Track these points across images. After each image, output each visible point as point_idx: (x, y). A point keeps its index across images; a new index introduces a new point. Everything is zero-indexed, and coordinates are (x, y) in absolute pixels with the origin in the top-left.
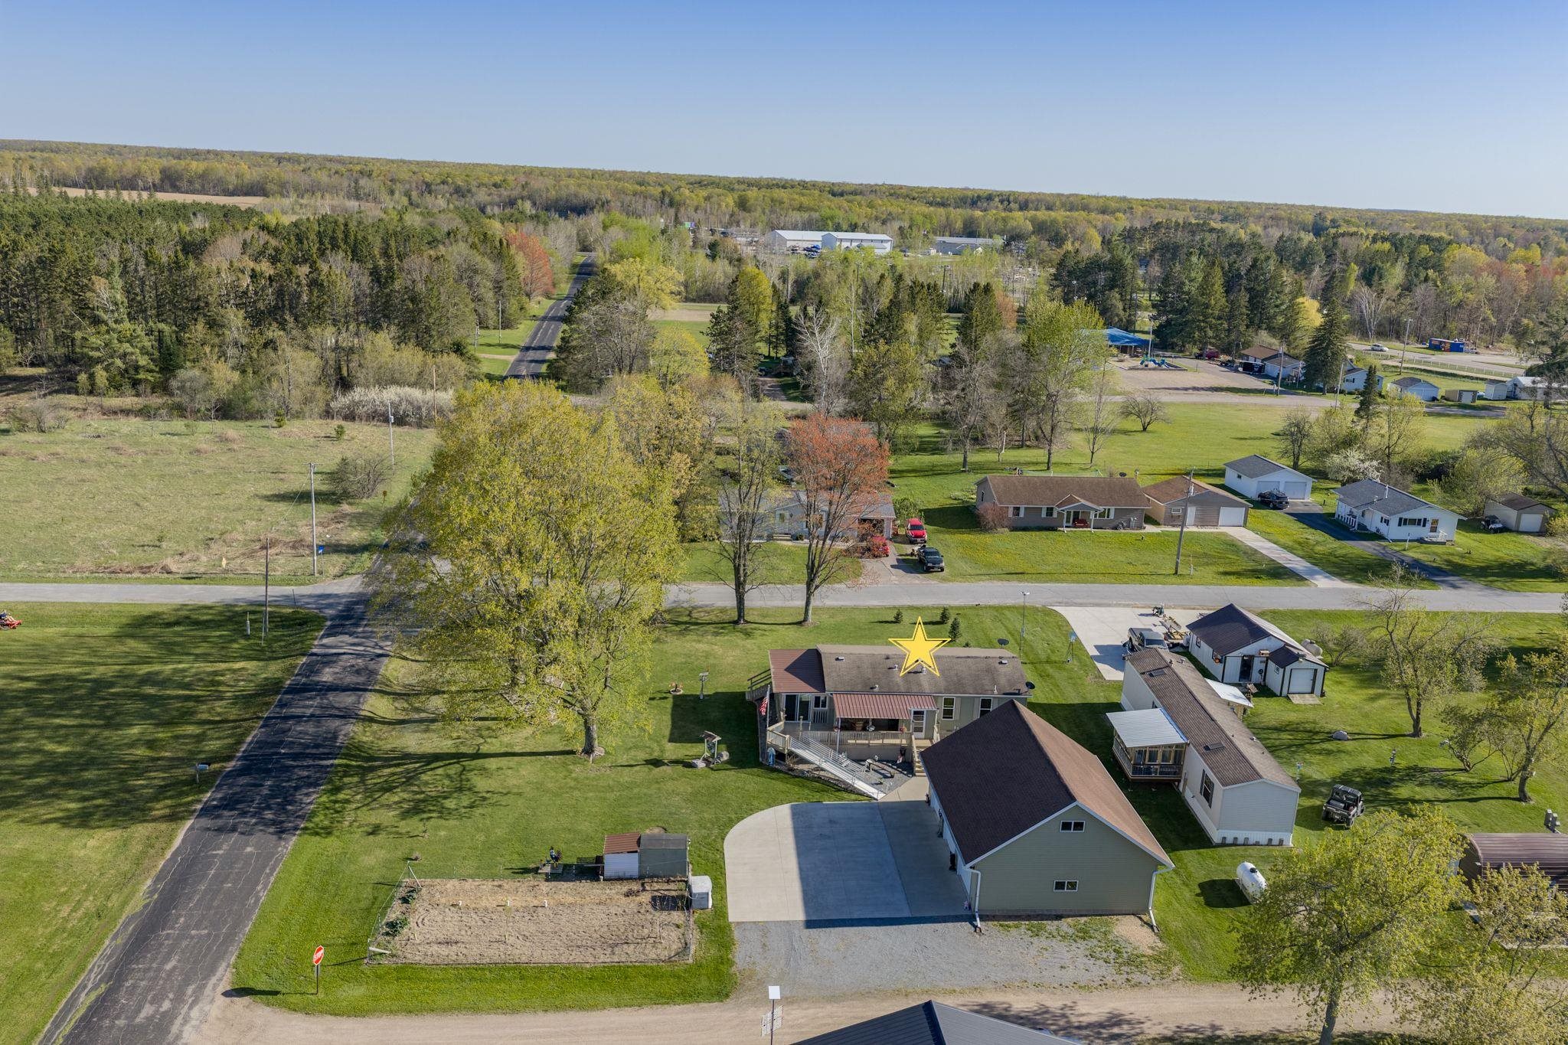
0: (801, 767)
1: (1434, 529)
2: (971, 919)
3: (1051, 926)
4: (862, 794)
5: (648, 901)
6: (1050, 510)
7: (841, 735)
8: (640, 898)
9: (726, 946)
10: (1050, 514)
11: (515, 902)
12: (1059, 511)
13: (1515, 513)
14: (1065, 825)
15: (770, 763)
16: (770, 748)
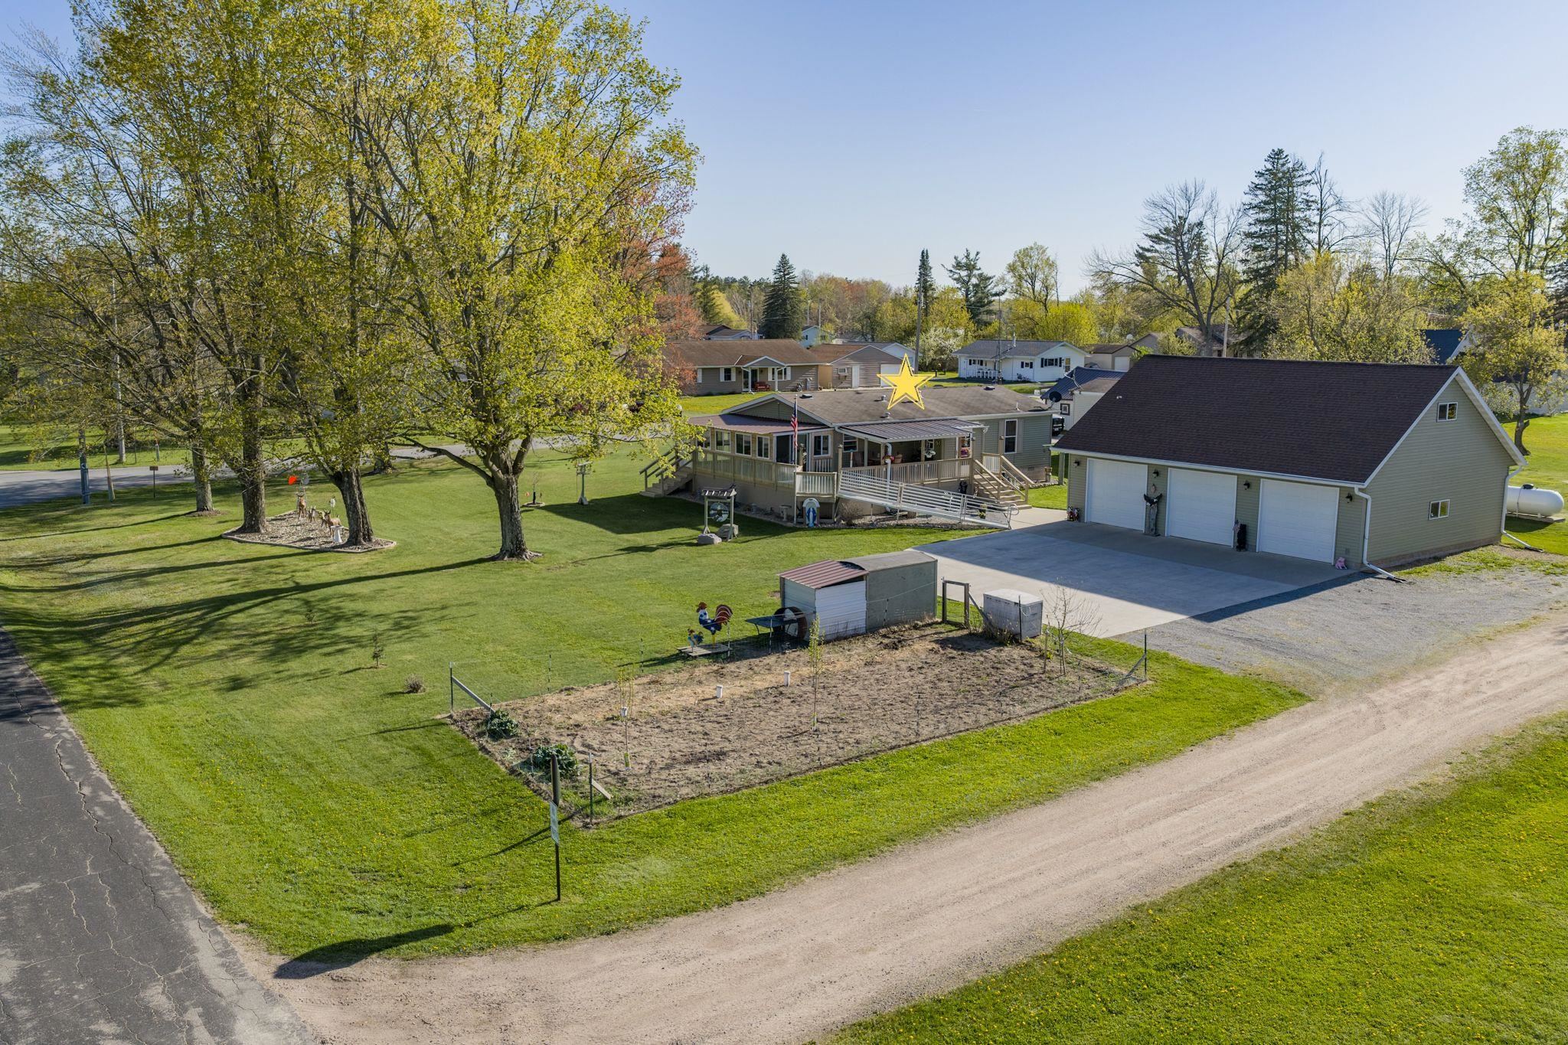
0: (860, 521)
1: (1067, 368)
2: (1369, 575)
4: (981, 527)
5: (936, 646)
6: (728, 371)
7: (892, 469)
8: (916, 646)
9: (1162, 658)
10: (728, 377)
11: (727, 690)
12: (739, 371)
13: (1109, 357)
14: (1442, 411)
15: (811, 525)
16: (807, 501)
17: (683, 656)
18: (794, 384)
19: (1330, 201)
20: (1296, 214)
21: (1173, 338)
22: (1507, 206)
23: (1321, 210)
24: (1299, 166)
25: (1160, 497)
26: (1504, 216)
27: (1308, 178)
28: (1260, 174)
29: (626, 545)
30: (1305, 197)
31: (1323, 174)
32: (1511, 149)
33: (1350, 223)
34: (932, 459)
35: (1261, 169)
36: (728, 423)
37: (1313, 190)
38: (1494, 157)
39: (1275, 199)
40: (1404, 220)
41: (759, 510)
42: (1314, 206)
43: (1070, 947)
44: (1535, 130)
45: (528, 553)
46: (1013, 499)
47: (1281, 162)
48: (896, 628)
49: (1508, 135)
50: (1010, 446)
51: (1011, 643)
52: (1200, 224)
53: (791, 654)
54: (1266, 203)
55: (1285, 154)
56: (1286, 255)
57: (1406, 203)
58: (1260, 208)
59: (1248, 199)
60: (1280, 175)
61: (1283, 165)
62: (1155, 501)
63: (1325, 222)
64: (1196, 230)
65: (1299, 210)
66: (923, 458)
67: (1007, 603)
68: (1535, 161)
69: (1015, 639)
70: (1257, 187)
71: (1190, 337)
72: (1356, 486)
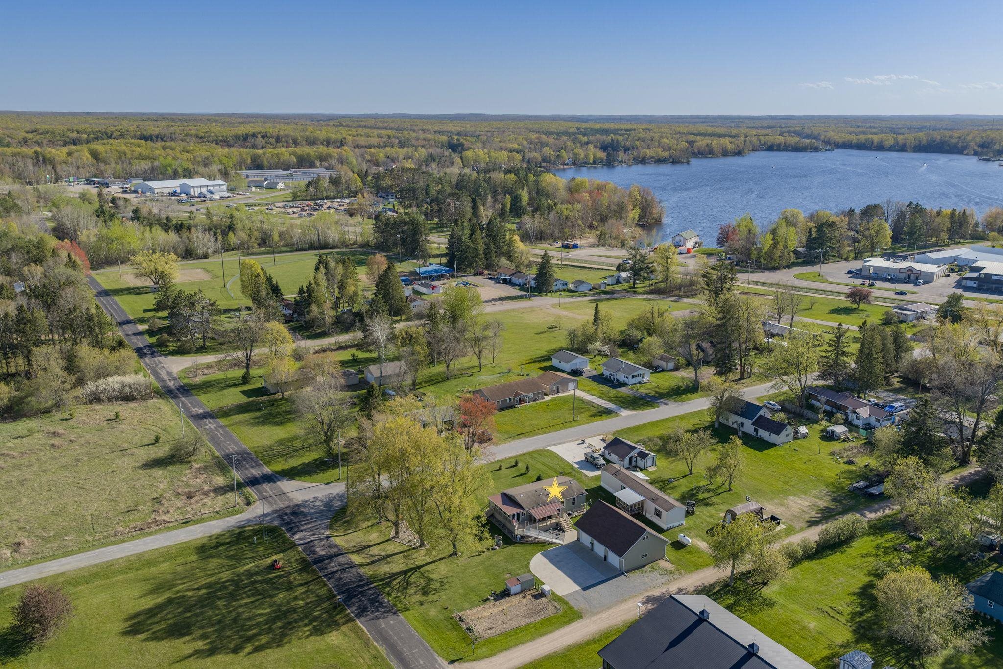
0: (530, 539)
1: (643, 378)
2: (624, 574)
3: (644, 569)
4: (556, 543)
5: (531, 597)
6: (510, 399)
7: (538, 524)
8: (528, 597)
9: (567, 603)
10: (510, 401)
11: (495, 611)
12: (514, 400)
13: (665, 363)
14: (644, 538)
15: (519, 541)
16: (518, 535)
17: (488, 599)
36: (503, 503)
41: (511, 533)
43: (526, 665)
45: (459, 553)
46: (568, 530)
48: (526, 590)
50: (573, 504)
53: (507, 599)
62: (592, 544)
67: (545, 588)
69: (545, 596)
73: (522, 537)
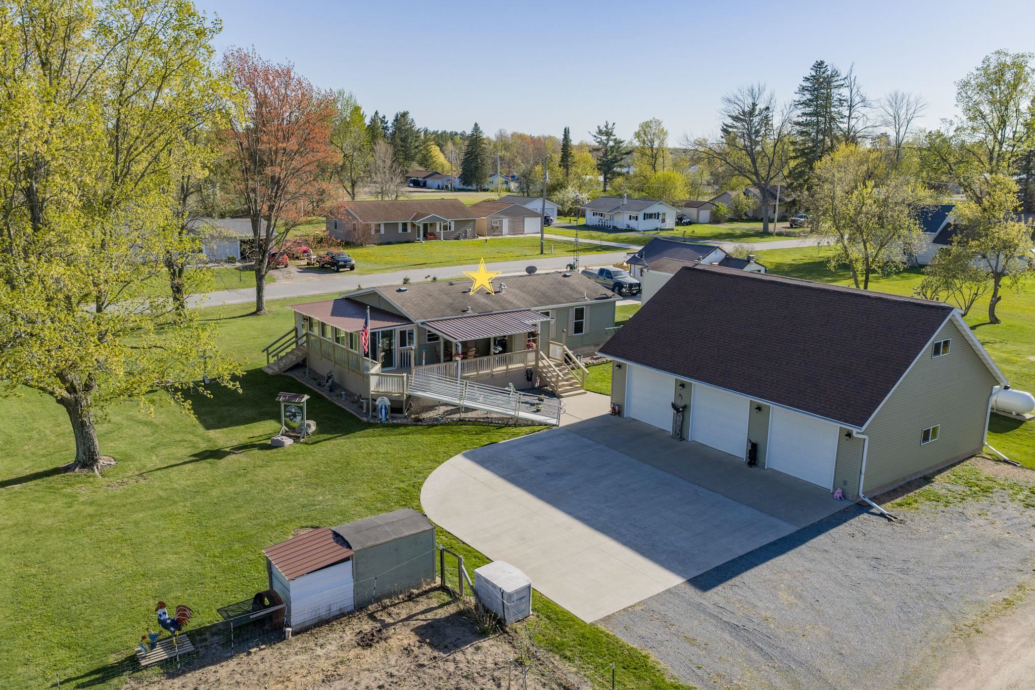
0: (435, 412)
1: (663, 221)
3: (941, 484)
5: (413, 639)
6: (405, 225)
7: (463, 365)
8: (393, 642)
10: (405, 229)
12: (413, 225)
13: (695, 210)
14: (937, 349)
15: (383, 420)
16: (379, 400)
18: (457, 234)
19: (857, 99)
20: (833, 109)
21: (742, 196)
22: (986, 109)
23: (851, 107)
24: (835, 74)
25: (685, 407)
26: (984, 117)
27: (842, 82)
28: (807, 79)
29: (203, 446)
30: (839, 97)
31: (852, 79)
32: (992, 67)
33: (870, 116)
34: (500, 352)
35: (808, 75)
36: (335, 314)
37: (845, 92)
38: (978, 72)
39: (817, 98)
40: (910, 112)
41: (350, 394)
42: (845, 104)
44: (1010, 52)
45: (103, 461)
46: (571, 385)
47: (822, 70)
48: (387, 602)
49: (990, 55)
50: (578, 328)
51: (495, 632)
52: (767, 108)
54: (810, 100)
55: (825, 64)
56: (824, 139)
57: (912, 99)
58: (805, 104)
59: (797, 97)
60: (821, 80)
61: (824, 73)
62: (681, 410)
63: (853, 116)
64: (764, 113)
65: (834, 106)
66: (492, 353)
67: (494, 586)
68: (1009, 76)
69: (499, 626)
70: (804, 89)
71: (754, 195)
72: (855, 431)
73: (397, 408)
